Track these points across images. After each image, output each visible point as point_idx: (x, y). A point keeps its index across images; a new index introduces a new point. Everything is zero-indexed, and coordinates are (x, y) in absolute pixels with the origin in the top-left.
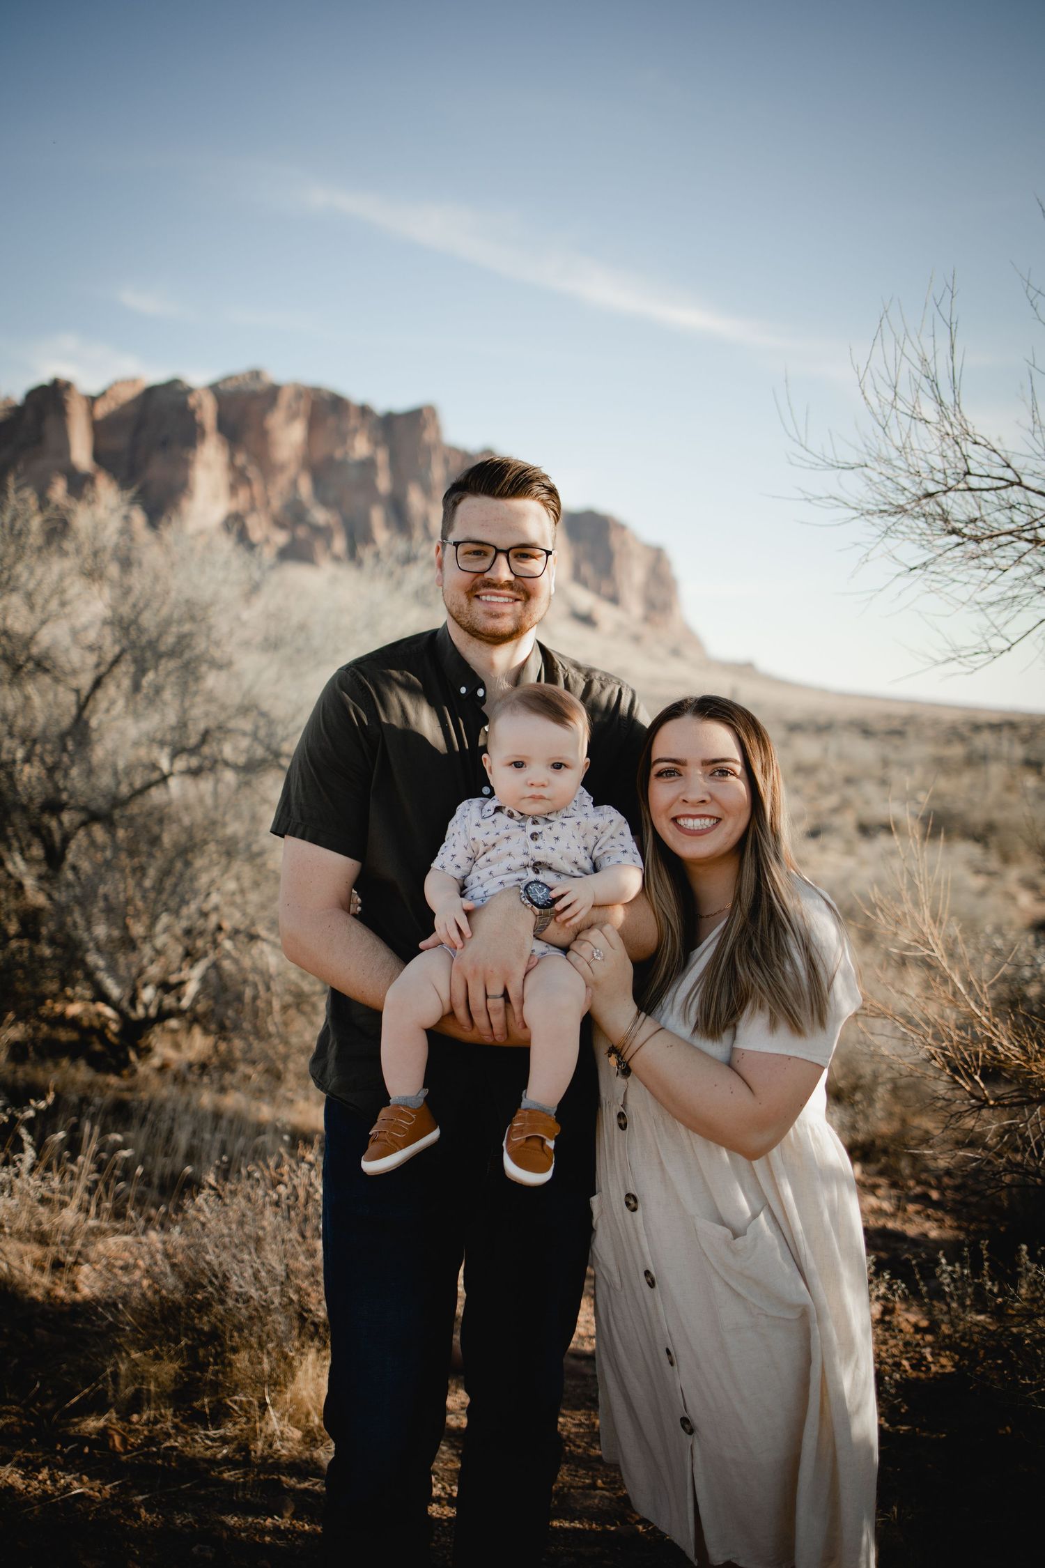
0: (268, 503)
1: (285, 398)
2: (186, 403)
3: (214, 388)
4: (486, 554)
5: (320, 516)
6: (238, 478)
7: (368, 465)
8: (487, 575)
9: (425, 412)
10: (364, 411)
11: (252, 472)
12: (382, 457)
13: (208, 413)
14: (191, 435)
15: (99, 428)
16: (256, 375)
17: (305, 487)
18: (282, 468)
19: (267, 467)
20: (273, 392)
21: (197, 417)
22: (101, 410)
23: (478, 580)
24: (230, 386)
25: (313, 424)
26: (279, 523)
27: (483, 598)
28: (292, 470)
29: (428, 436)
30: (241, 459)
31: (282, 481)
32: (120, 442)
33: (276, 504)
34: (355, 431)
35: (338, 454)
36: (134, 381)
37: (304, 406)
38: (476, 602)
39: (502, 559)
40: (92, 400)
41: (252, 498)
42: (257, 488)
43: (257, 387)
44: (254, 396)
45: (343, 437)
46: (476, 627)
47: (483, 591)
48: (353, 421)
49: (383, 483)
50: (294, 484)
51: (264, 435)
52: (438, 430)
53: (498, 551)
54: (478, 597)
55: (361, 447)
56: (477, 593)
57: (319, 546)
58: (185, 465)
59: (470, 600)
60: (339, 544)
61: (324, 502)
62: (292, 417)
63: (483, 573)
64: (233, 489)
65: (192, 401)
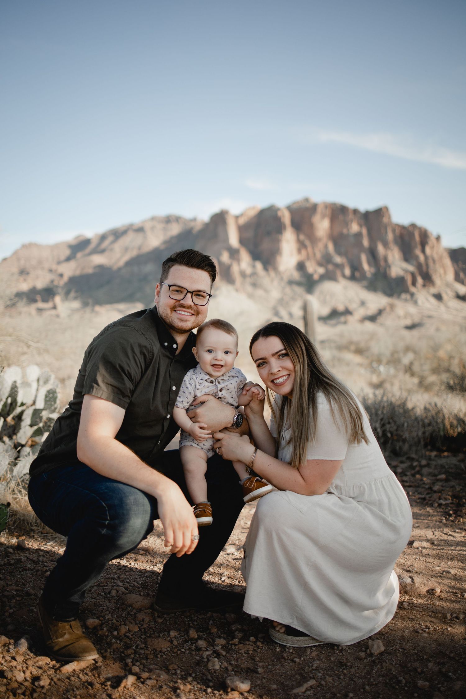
0: (314, 254)
1: (320, 209)
2: (277, 214)
3: (289, 208)
4: (182, 292)
5: (338, 259)
6: (301, 246)
7: (359, 235)
8: (182, 302)
9: (383, 209)
10: (355, 211)
11: (307, 243)
12: (364, 231)
13: (287, 218)
14: (279, 228)
15: (241, 229)
16: (307, 200)
17: (331, 247)
18: (320, 240)
19: (313, 239)
20: (314, 207)
21: (282, 220)
22: (242, 221)
23: (177, 303)
24: (295, 206)
25: (333, 219)
26: (320, 264)
27: (178, 312)
28: (325, 240)
29: (385, 220)
30: (302, 237)
31: (320, 245)
32: (250, 234)
33: (319, 255)
34: (352, 221)
35: (345, 231)
36: (254, 208)
37: (328, 212)
38: (174, 313)
39: (189, 295)
40: (237, 217)
41: (308, 255)
42: (310, 249)
43: (308, 205)
44: (306, 209)
45: (347, 224)
46: (173, 324)
47: (178, 309)
48: (351, 216)
49: (366, 243)
50: (326, 247)
51: (311, 226)
52: (389, 217)
53: (188, 292)
54: (175, 311)
55: (355, 228)
56: (176, 309)
57: (339, 273)
58: (278, 241)
59: (172, 312)
60: (347, 272)
61: (339, 253)
62: (323, 217)
63: (179, 300)
64: (299, 251)
65: (279, 214)
